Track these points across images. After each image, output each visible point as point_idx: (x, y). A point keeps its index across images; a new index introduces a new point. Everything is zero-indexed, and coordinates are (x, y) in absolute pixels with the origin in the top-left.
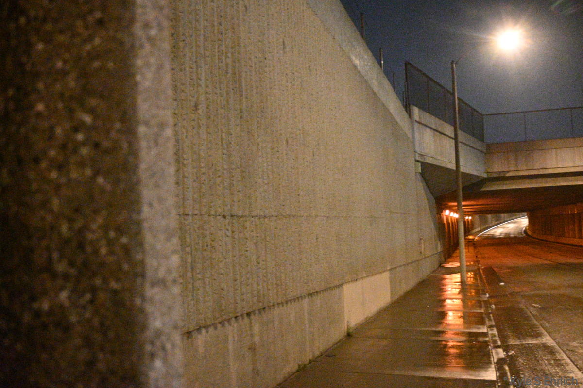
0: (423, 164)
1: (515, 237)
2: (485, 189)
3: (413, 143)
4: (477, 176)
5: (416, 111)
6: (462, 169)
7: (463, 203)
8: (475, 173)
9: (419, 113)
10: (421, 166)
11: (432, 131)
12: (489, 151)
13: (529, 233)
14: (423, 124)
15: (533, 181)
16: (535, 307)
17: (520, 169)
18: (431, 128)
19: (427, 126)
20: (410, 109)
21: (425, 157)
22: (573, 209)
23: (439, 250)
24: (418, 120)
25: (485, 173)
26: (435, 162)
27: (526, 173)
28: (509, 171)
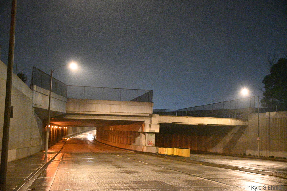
0: (36, 108)
2: (65, 118)
3: (32, 100)
4: (61, 113)
5: (35, 87)
8: (60, 111)
9: (37, 88)
10: (35, 109)
11: (42, 94)
12: (68, 101)
15: (86, 116)
17: (80, 110)
18: (41, 93)
19: (39, 92)
20: (32, 87)
21: (37, 105)
22: (112, 128)
23: (41, 144)
24: (35, 90)
25: (66, 111)
26: (41, 107)
27: (82, 113)
28: (76, 111)
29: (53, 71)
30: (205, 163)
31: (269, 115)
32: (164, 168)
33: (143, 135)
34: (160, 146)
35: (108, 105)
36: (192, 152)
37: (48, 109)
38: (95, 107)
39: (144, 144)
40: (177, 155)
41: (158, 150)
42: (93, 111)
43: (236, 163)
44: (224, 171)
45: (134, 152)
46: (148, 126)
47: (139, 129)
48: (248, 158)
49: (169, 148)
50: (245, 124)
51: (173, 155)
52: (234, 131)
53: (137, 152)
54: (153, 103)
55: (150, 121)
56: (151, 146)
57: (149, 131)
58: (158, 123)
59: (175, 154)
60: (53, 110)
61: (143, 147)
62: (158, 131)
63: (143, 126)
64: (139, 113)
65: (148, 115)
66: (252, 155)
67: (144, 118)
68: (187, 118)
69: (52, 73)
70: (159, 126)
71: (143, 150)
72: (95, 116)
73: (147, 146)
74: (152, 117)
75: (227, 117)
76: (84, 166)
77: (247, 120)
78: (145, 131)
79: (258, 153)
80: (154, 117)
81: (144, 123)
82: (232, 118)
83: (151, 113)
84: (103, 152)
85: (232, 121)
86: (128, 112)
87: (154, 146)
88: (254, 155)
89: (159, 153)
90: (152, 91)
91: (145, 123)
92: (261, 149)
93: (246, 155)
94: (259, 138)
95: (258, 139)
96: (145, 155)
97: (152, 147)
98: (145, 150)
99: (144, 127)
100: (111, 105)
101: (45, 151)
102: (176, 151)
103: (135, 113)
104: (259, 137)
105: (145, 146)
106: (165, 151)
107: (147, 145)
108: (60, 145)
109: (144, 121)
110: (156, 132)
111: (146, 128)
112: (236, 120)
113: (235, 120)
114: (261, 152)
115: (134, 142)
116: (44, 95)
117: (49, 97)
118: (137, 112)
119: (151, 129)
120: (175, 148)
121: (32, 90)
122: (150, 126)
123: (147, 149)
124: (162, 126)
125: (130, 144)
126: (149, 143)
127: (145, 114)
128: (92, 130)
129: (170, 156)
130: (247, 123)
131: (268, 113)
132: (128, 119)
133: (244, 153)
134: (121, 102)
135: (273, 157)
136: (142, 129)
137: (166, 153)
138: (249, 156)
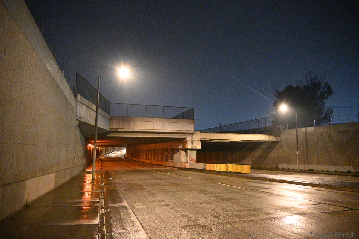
0: (80, 122)
1: (120, 158)
3: (76, 111)
4: (105, 130)
5: (79, 97)
6: (98, 126)
7: (97, 141)
9: (81, 98)
11: (86, 107)
12: (112, 119)
13: (126, 156)
14: (82, 103)
15: (129, 134)
16: (123, 189)
17: (124, 128)
18: (86, 105)
19: (84, 104)
20: (76, 96)
21: (81, 118)
22: (144, 147)
23: (84, 163)
24: (80, 101)
25: (109, 128)
26: (86, 121)
27: (126, 130)
28: (119, 129)
31: (306, 130)
33: (183, 153)
35: (152, 123)
37: (94, 124)
38: (138, 124)
39: (185, 161)
40: (234, 171)
42: (136, 129)
45: (176, 168)
46: (190, 143)
47: (178, 147)
49: (222, 164)
50: (278, 139)
51: (227, 171)
52: (263, 147)
54: (195, 120)
55: (191, 138)
56: (193, 162)
57: (191, 147)
58: (199, 140)
61: (184, 163)
62: (199, 147)
65: (190, 132)
66: (286, 168)
67: (186, 135)
70: (201, 142)
71: (185, 166)
72: (139, 134)
73: (189, 163)
77: (279, 136)
78: (187, 148)
79: (298, 167)
80: (195, 134)
81: (185, 140)
83: (192, 130)
87: (196, 162)
88: (289, 169)
89: (207, 169)
90: (193, 108)
91: (187, 139)
93: (278, 168)
95: (298, 153)
98: (188, 166)
99: (186, 144)
100: (154, 123)
102: (231, 167)
103: (177, 130)
105: (187, 162)
106: (217, 167)
107: (189, 161)
109: (186, 138)
110: (198, 148)
111: (188, 145)
112: (270, 136)
114: (300, 166)
115: (172, 159)
116: (89, 108)
118: (180, 130)
119: (194, 146)
120: (230, 165)
121: (76, 99)
122: (192, 142)
123: (190, 165)
124: (203, 142)
125: (167, 161)
126: (191, 159)
127: (187, 131)
129: (224, 172)
131: (305, 128)
132: (171, 136)
133: (277, 166)
134: (164, 119)
135: (312, 170)
136: (183, 146)
137: (217, 170)
138: (283, 170)
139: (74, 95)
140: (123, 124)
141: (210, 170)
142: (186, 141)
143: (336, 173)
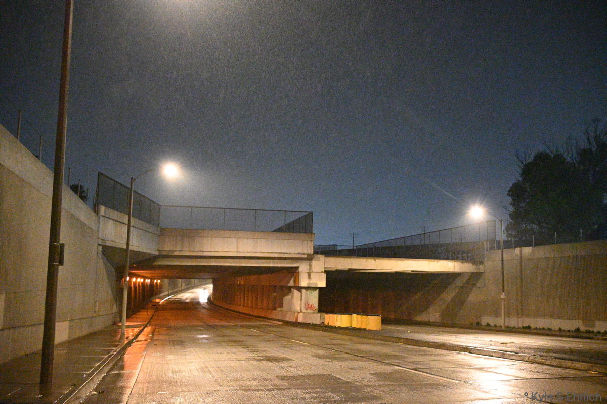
0: (103, 247)
2: (156, 263)
3: (98, 232)
4: (149, 254)
5: (102, 209)
8: (148, 252)
9: (105, 210)
11: (115, 222)
12: (163, 233)
14: (107, 217)
15: (194, 260)
17: (184, 249)
18: (113, 220)
19: (110, 218)
20: (98, 209)
21: (106, 241)
22: (241, 281)
23: (114, 311)
24: (103, 214)
25: (158, 250)
26: (113, 245)
27: (188, 254)
28: (175, 251)
29: (135, 180)
30: (408, 341)
31: (521, 252)
32: (336, 351)
33: (296, 292)
34: (327, 312)
35: (234, 240)
36: (385, 321)
37: (125, 247)
38: (210, 242)
39: (298, 309)
40: (358, 327)
41: (324, 318)
42: (206, 251)
43: (464, 340)
44: (443, 355)
45: (282, 323)
46: (306, 275)
47: (288, 282)
48: (484, 330)
49: (343, 315)
50: (479, 269)
51: (351, 327)
53: (287, 323)
54: (314, 234)
55: (308, 266)
56: (312, 311)
57: (307, 284)
58: (323, 271)
59: (355, 325)
60: (135, 249)
61: (296, 313)
62: (323, 284)
63: (297, 277)
64: (288, 252)
65: (305, 256)
66: (492, 324)
67: (298, 262)
68: (375, 260)
69: (133, 184)
70: (325, 275)
71: (297, 319)
72: (210, 260)
73: (304, 313)
74: (313, 260)
75: (447, 258)
76: (192, 350)
77: (481, 263)
78: (300, 286)
79: (503, 322)
80: (315, 260)
81: (297, 271)
82: (454, 259)
83: (310, 252)
84: (226, 324)
85: (456, 265)
86: (269, 252)
87: (317, 311)
88: (496, 326)
89: (326, 323)
91: (300, 270)
92: (508, 314)
93: (481, 325)
94: (503, 294)
95: (503, 296)
96: (301, 327)
97: (314, 313)
98: (301, 320)
99: (299, 277)
100: (239, 239)
101: (121, 324)
102: (355, 320)
103: (281, 253)
104: (503, 291)
105: (301, 312)
106: (337, 320)
107: (304, 310)
108: (147, 312)
109: (299, 267)
110: (319, 286)
111: (302, 280)
112: (463, 263)
113: (461, 263)
114: (507, 319)
115: (281, 306)
116: (119, 223)
117: (127, 226)
118: (286, 252)
119: (311, 282)
120: (354, 316)
121: (97, 214)
122: (309, 275)
123: (304, 318)
124: (331, 275)
125: (275, 309)
126: (308, 306)
127: (300, 254)
128: (204, 285)
129: (346, 328)
130: (481, 267)
131: (519, 248)
132: (269, 263)
133: (478, 321)
134: (256, 234)
135: (529, 327)
136: (295, 282)
137: (338, 324)
138: (487, 328)
139: (95, 212)
140: (182, 242)
141: (329, 325)
142: (299, 272)
143: (560, 333)
